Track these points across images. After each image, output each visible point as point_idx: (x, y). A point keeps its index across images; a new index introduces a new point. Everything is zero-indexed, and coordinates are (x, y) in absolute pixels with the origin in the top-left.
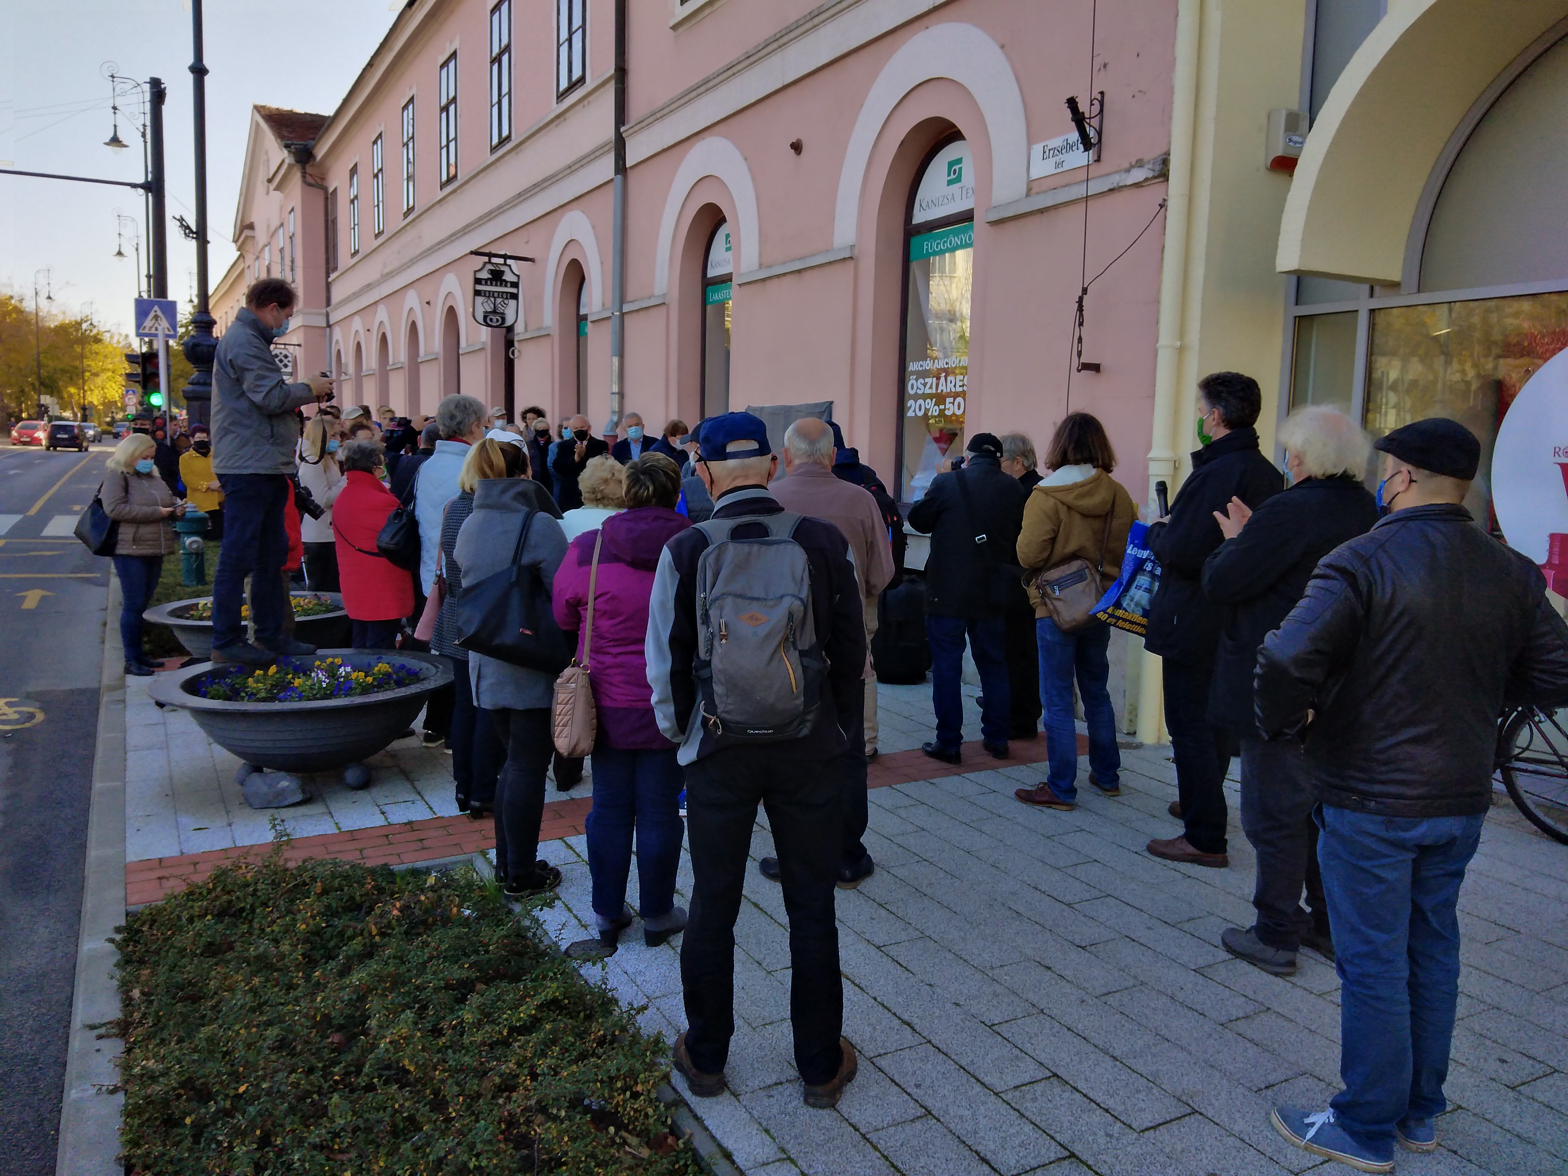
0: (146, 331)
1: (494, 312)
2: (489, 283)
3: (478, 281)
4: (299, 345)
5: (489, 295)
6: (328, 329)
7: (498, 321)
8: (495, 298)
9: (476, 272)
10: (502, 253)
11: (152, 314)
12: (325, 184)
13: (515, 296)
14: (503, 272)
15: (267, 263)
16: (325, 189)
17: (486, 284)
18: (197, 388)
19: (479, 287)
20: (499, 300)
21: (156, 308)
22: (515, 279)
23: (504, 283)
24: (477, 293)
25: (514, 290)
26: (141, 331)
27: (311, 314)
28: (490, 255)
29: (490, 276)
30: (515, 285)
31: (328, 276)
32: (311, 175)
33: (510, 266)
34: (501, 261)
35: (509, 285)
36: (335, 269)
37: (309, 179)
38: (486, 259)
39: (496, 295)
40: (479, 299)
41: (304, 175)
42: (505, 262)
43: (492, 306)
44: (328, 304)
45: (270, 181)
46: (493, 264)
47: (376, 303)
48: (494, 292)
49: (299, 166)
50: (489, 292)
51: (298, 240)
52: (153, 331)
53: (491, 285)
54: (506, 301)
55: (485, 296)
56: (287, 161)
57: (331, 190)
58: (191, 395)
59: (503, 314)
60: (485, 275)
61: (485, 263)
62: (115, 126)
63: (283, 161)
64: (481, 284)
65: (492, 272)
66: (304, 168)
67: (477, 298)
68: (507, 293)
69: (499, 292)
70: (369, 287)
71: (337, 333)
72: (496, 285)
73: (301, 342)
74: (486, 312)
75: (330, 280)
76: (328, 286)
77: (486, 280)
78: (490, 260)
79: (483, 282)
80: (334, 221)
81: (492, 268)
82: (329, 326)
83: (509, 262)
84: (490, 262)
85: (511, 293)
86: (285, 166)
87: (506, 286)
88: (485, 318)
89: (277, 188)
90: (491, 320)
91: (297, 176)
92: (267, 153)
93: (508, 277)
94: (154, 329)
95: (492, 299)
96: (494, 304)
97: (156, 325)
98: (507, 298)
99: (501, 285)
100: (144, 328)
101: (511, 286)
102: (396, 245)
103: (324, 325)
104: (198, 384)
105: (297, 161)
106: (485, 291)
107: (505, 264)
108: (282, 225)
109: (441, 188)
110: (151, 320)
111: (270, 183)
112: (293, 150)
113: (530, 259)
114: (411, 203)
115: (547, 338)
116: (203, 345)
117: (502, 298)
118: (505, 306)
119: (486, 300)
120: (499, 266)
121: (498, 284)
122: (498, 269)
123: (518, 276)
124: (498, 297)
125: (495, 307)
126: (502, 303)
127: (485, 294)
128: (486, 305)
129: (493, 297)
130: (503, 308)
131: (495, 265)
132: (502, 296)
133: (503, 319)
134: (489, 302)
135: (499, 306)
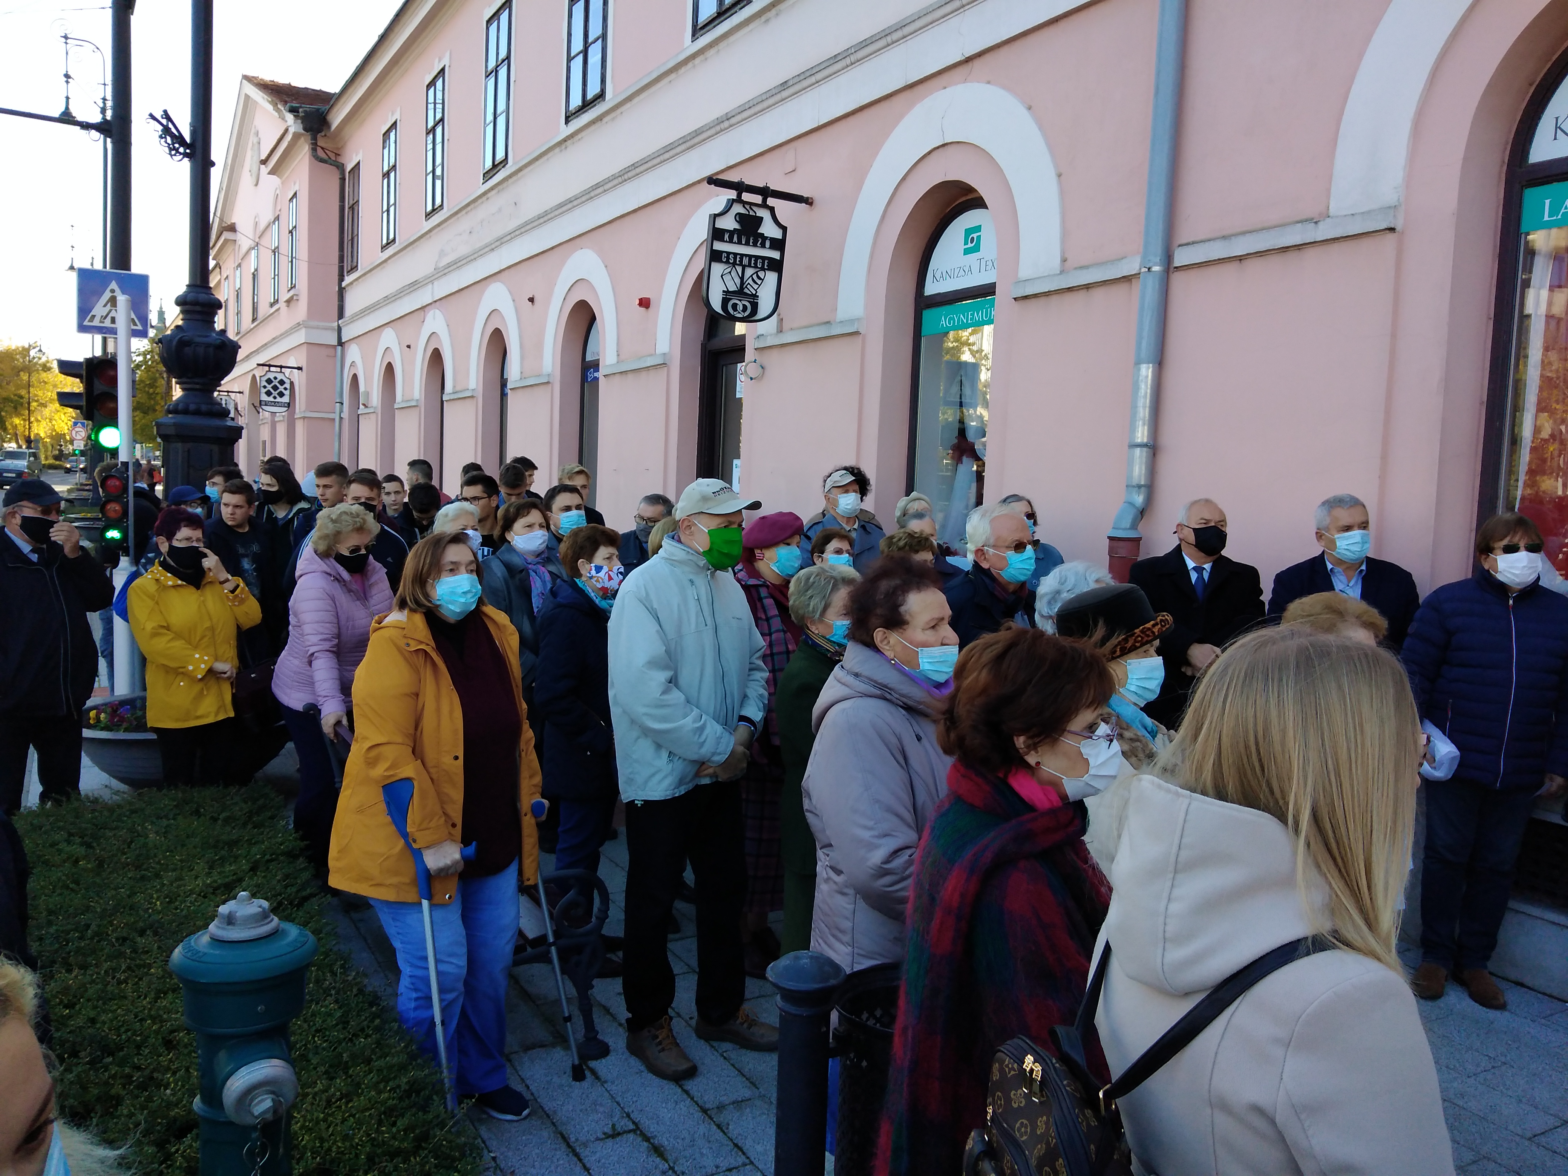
0: (96, 323)
1: (740, 292)
2: (735, 239)
3: (717, 234)
4: (300, 369)
5: (734, 261)
6: (339, 348)
7: (745, 308)
8: (744, 267)
9: (716, 216)
10: (761, 185)
11: (107, 295)
12: (341, 160)
13: (776, 266)
14: (760, 220)
15: (253, 270)
16: (341, 167)
17: (731, 241)
18: (180, 418)
19: (719, 246)
20: (749, 272)
21: (114, 285)
22: (777, 234)
23: (760, 240)
24: (715, 256)
25: (776, 255)
26: (86, 323)
27: (318, 328)
28: (740, 187)
29: (737, 226)
30: (779, 245)
31: (341, 278)
32: (322, 148)
33: (772, 210)
34: (757, 199)
35: (768, 244)
36: (354, 268)
37: (320, 153)
38: (732, 194)
39: (745, 261)
40: (718, 269)
42: (764, 200)
43: (738, 281)
44: (341, 314)
45: (264, 162)
46: (744, 203)
47: (423, 308)
48: (742, 255)
49: (308, 136)
50: (735, 254)
51: (303, 234)
52: (107, 323)
53: (740, 243)
54: (761, 274)
55: (727, 262)
56: (292, 130)
57: (349, 167)
58: (171, 431)
59: (755, 296)
60: (729, 223)
61: (734, 201)
62: (68, 98)
63: (286, 130)
64: (721, 239)
65: (740, 218)
66: (314, 138)
67: (715, 265)
68: (763, 258)
69: (750, 257)
70: (414, 286)
71: (353, 353)
72: (747, 244)
73: (303, 363)
74: (727, 292)
75: (344, 284)
77: (732, 233)
78: (739, 195)
79: (726, 237)
80: (354, 207)
81: (743, 211)
82: (341, 343)
83: (771, 201)
84: (739, 200)
85: (770, 259)
86: (289, 137)
87: (763, 246)
88: (725, 302)
89: (272, 172)
90: (735, 306)
91: (304, 150)
92: (257, 134)
93: (769, 229)
94: (109, 319)
95: (739, 269)
96: (742, 278)
97: (113, 314)
98: (763, 269)
99: (755, 245)
100: (92, 320)
101: (771, 248)
102: (465, 223)
103: (334, 342)
104: (186, 412)
105: (305, 129)
106: (728, 253)
107: (764, 205)
108: (277, 218)
109: (567, 120)
110: (105, 306)
111: (263, 166)
112: (301, 114)
113: (808, 198)
114: (500, 155)
115: (858, 340)
116: (198, 344)
117: (756, 267)
118: (759, 282)
119: (729, 270)
120: (754, 208)
121: (751, 241)
122: (752, 213)
123: (784, 229)
124: (750, 266)
125: (742, 283)
126: (755, 277)
127: (728, 258)
128: (727, 278)
129: (741, 264)
130: (756, 287)
131: (748, 207)
132: (756, 263)
133: (755, 307)
134: (734, 273)
135: (750, 281)
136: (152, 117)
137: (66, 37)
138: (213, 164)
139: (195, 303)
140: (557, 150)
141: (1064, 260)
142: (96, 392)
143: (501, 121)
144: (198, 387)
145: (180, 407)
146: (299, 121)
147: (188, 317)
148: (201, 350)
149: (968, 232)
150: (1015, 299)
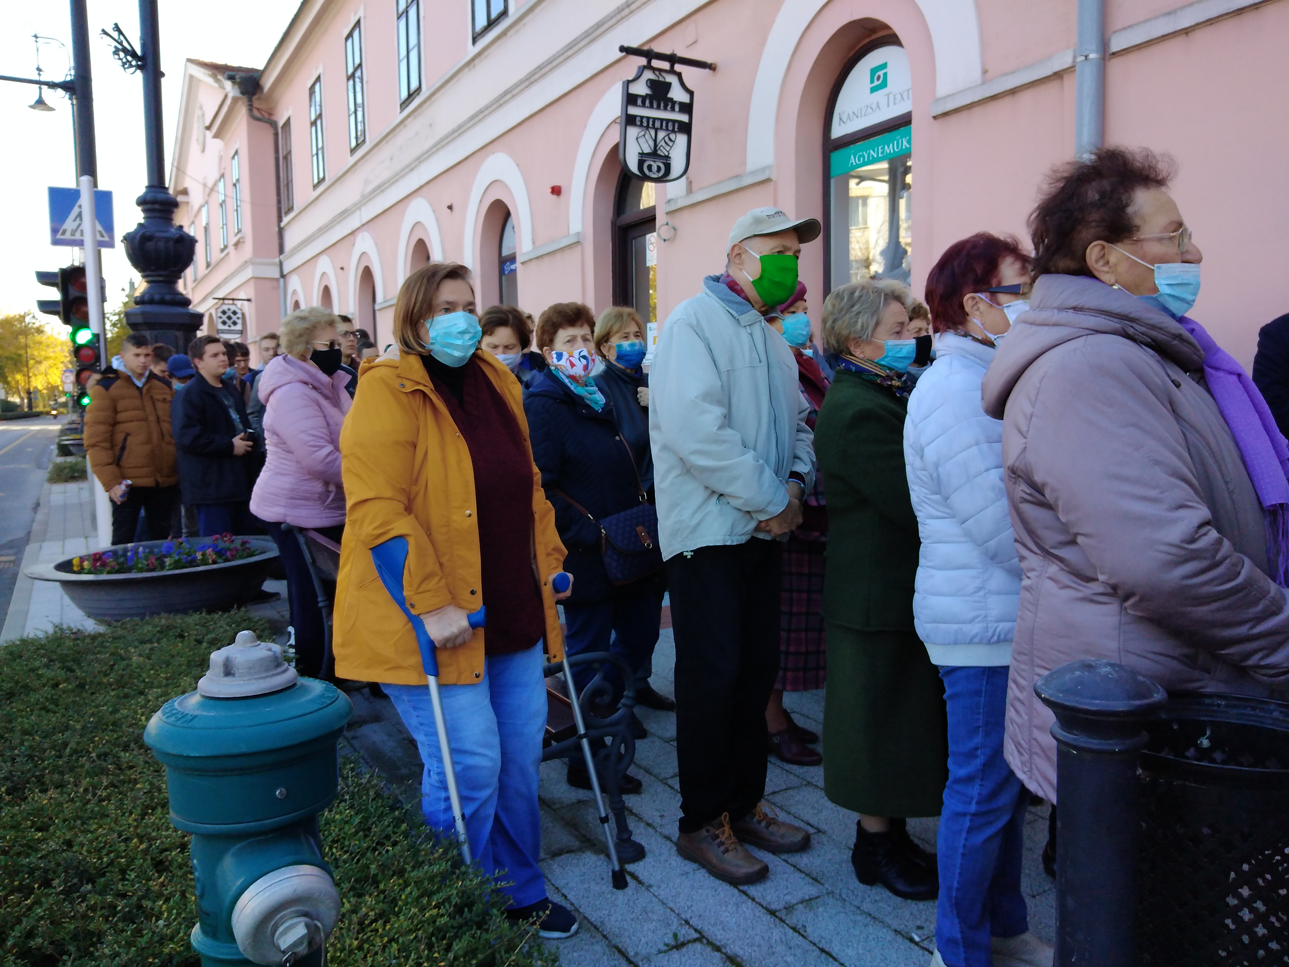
0: (68, 236)
1: (654, 154)
2: (647, 104)
3: (631, 99)
4: (249, 300)
5: (647, 124)
6: (282, 280)
7: (659, 169)
8: (656, 130)
9: (629, 82)
10: (668, 52)
11: (75, 211)
12: (274, 118)
13: (686, 128)
14: (669, 85)
15: (204, 224)
16: (274, 124)
17: (644, 105)
19: (633, 111)
20: (661, 134)
22: (685, 98)
23: (669, 104)
24: (630, 120)
25: (685, 118)
26: (59, 236)
27: (262, 264)
28: (650, 55)
29: (649, 91)
30: (687, 108)
31: (280, 219)
32: (258, 109)
33: (679, 75)
34: (666, 65)
35: (677, 108)
36: (290, 209)
37: (256, 113)
38: (643, 61)
39: (658, 124)
40: (633, 132)
41: (251, 108)
42: (672, 66)
43: (652, 144)
44: (281, 250)
45: (208, 128)
46: (654, 69)
47: (353, 233)
48: (654, 119)
49: (245, 99)
50: (648, 118)
51: (245, 186)
52: (78, 236)
53: (651, 106)
54: (672, 136)
55: (641, 125)
56: (231, 95)
57: (281, 123)
59: (667, 157)
60: (641, 89)
61: (645, 67)
63: (226, 96)
64: (635, 104)
65: (652, 84)
66: (250, 100)
67: (629, 129)
68: (674, 121)
69: (662, 120)
70: (344, 214)
71: (294, 283)
72: (658, 108)
73: (251, 295)
75: (282, 224)
76: (281, 232)
77: (644, 98)
78: (649, 62)
79: (639, 102)
80: (287, 157)
81: (653, 77)
82: (283, 276)
83: (678, 67)
84: (649, 67)
85: (681, 123)
86: (228, 102)
87: (673, 109)
88: (641, 164)
89: (217, 136)
90: (650, 167)
91: (242, 112)
92: (201, 108)
93: (677, 94)
94: (78, 232)
95: (653, 132)
96: (655, 141)
97: (80, 228)
98: (673, 131)
99: (665, 109)
100: (64, 232)
101: (680, 111)
102: (386, 151)
103: (277, 275)
105: (243, 93)
106: (642, 117)
107: (672, 71)
108: (222, 176)
109: (475, 40)
110: (75, 220)
111: (208, 132)
112: (238, 80)
113: (711, 64)
114: (414, 85)
115: (770, 187)
116: (159, 239)
117: (667, 129)
118: (671, 144)
119: (643, 133)
120: (664, 74)
121: (662, 105)
122: (661, 79)
123: (691, 93)
124: (661, 128)
125: (656, 145)
126: (667, 139)
127: (642, 122)
128: (642, 141)
129: (654, 127)
130: (668, 148)
131: (657, 73)
132: (667, 126)
133: (668, 167)
134: (647, 136)
135: (663, 143)
136: (105, 32)
137: (36, 37)
138: (163, 75)
139: (154, 202)
140: (466, 70)
141: (985, 72)
142: (71, 298)
143: (414, 55)
144: (161, 279)
145: (146, 298)
146: (236, 87)
147: (149, 215)
148: (161, 244)
149: (874, 71)
150: (935, 118)
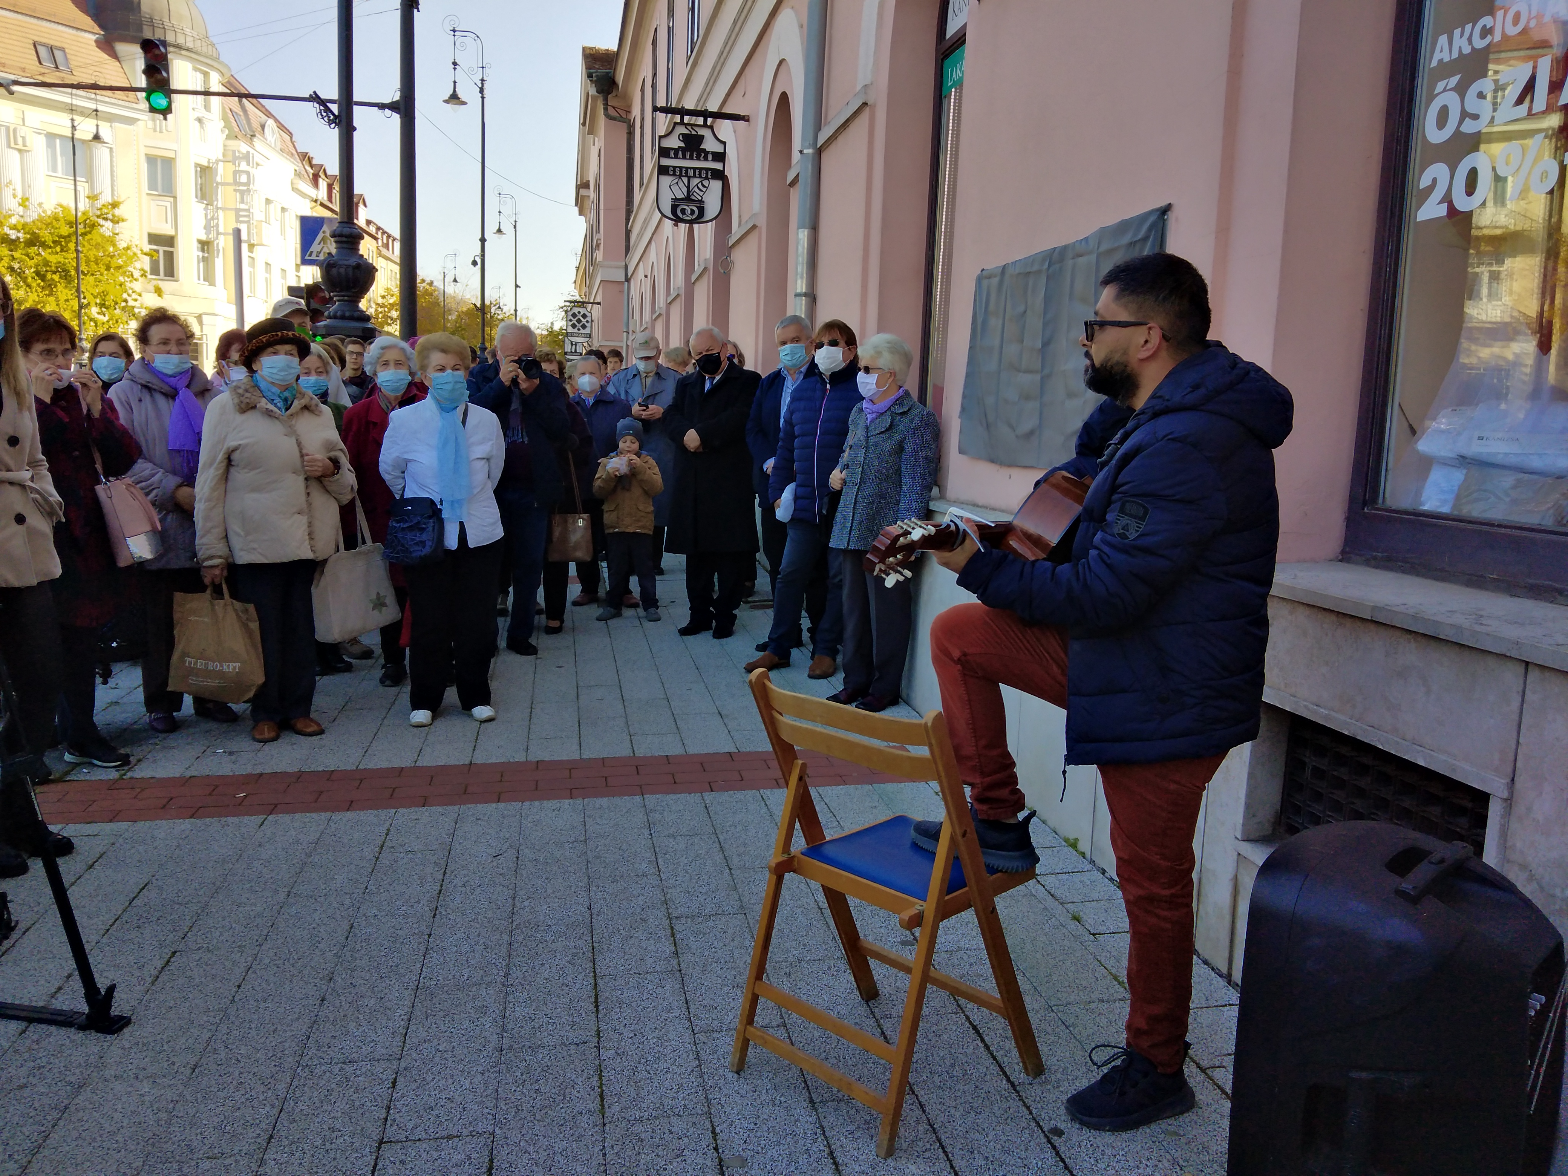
0: (314, 257)
1: (688, 199)
2: (680, 155)
3: (664, 152)
5: (680, 173)
7: (693, 212)
8: (689, 178)
9: (661, 137)
10: (701, 108)
12: (630, 116)
13: (720, 175)
14: (702, 138)
16: (628, 122)
17: (676, 157)
18: (332, 322)
19: (665, 162)
20: (695, 181)
22: (719, 149)
23: (703, 154)
24: (663, 170)
25: (718, 166)
26: (307, 258)
27: (611, 267)
28: (682, 112)
30: (720, 157)
31: (628, 222)
32: (614, 108)
33: (712, 128)
34: (699, 120)
35: (710, 157)
36: (632, 210)
37: (611, 111)
38: (675, 118)
39: (691, 173)
40: (666, 180)
41: (606, 105)
42: (705, 121)
43: (685, 190)
44: (627, 254)
47: (650, 240)
48: (687, 168)
49: (602, 98)
50: (681, 168)
53: (684, 158)
54: (706, 183)
55: (674, 174)
56: (591, 94)
57: (632, 122)
59: (701, 201)
60: (674, 142)
61: (675, 125)
62: (455, 82)
63: (588, 94)
64: (668, 156)
65: (685, 138)
66: (606, 100)
67: (662, 178)
68: (707, 170)
69: (695, 169)
71: (632, 287)
72: (691, 158)
73: (601, 299)
74: (676, 199)
75: (629, 225)
76: (628, 233)
77: (676, 151)
78: (682, 119)
79: (672, 153)
80: (633, 157)
81: (687, 132)
82: (627, 279)
83: (711, 122)
84: (682, 122)
85: (714, 170)
87: (706, 159)
88: (674, 208)
89: (591, 130)
90: (683, 211)
91: (602, 111)
93: (710, 145)
95: (685, 180)
96: (688, 187)
98: (707, 178)
99: (698, 159)
100: (310, 255)
101: (714, 160)
105: (601, 93)
106: (675, 167)
107: (705, 125)
112: (595, 79)
113: (744, 116)
115: (757, 231)
117: (700, 177)
118: (704, 190)
119: (676, 181)
120: (696, 128)
121: (695, 155)
122: (693, 132)
123: (724, 143)
124: (694, 176)
125: (688, 192)
126: (700, 185)
127: (674, 171)
128: (675, 188)
129: (687, 176)
130: (701, 194)
131: (689, 128)
132: (700, 174)
133: (702, 210)
135: (696, 189)
138: (355, 129)
139: (340, 236)
144: (346, 298)
146: (596, 86)
148: (342, 271)
